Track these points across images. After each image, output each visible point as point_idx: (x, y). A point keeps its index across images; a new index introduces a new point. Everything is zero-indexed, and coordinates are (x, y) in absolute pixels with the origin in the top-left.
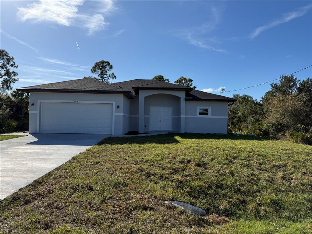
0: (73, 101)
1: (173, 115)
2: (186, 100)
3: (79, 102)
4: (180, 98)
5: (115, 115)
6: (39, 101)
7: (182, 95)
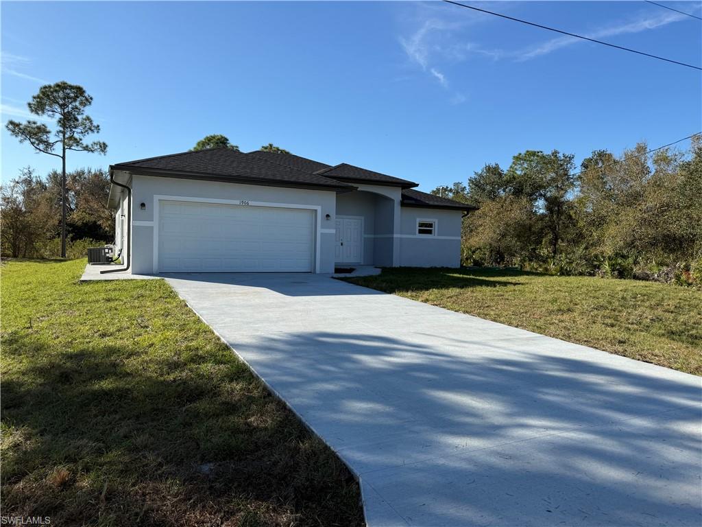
0: (237, 202)
1: (365, 234)
2: (403, 204)
3: (251, 203)
4: (393, 200)
5: (322, 234)
6: (156, 198)
7: (396, 195)
